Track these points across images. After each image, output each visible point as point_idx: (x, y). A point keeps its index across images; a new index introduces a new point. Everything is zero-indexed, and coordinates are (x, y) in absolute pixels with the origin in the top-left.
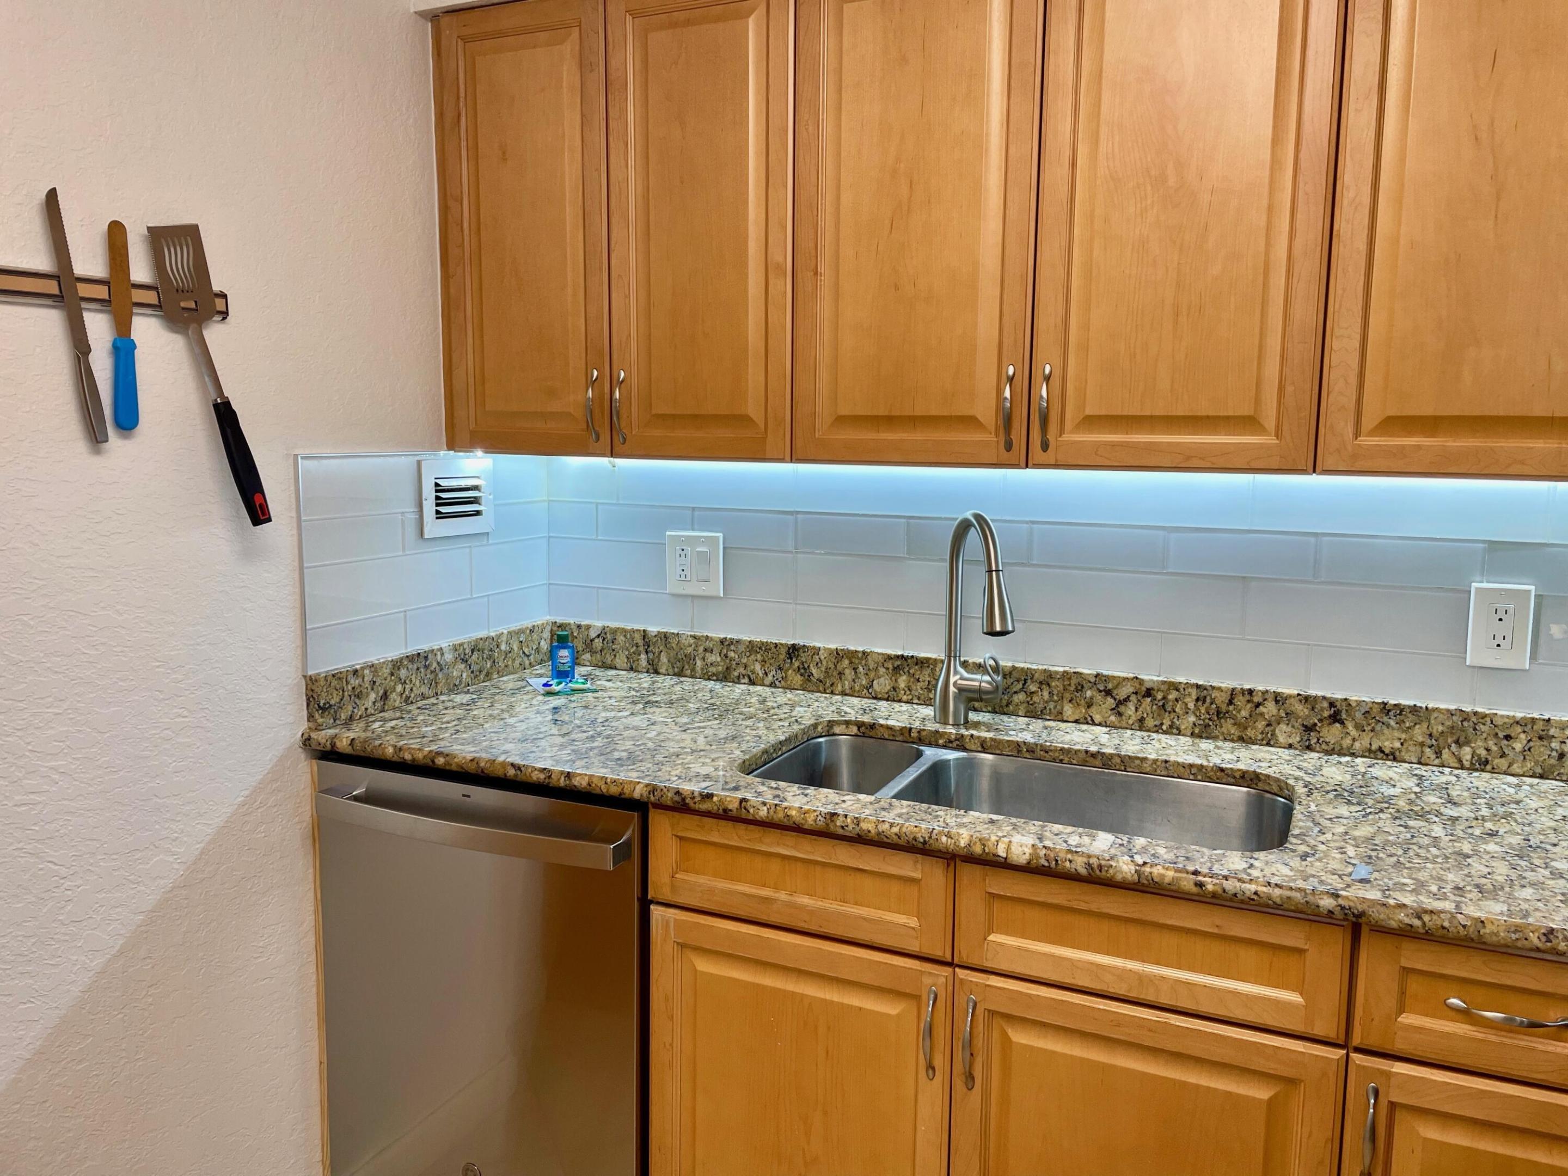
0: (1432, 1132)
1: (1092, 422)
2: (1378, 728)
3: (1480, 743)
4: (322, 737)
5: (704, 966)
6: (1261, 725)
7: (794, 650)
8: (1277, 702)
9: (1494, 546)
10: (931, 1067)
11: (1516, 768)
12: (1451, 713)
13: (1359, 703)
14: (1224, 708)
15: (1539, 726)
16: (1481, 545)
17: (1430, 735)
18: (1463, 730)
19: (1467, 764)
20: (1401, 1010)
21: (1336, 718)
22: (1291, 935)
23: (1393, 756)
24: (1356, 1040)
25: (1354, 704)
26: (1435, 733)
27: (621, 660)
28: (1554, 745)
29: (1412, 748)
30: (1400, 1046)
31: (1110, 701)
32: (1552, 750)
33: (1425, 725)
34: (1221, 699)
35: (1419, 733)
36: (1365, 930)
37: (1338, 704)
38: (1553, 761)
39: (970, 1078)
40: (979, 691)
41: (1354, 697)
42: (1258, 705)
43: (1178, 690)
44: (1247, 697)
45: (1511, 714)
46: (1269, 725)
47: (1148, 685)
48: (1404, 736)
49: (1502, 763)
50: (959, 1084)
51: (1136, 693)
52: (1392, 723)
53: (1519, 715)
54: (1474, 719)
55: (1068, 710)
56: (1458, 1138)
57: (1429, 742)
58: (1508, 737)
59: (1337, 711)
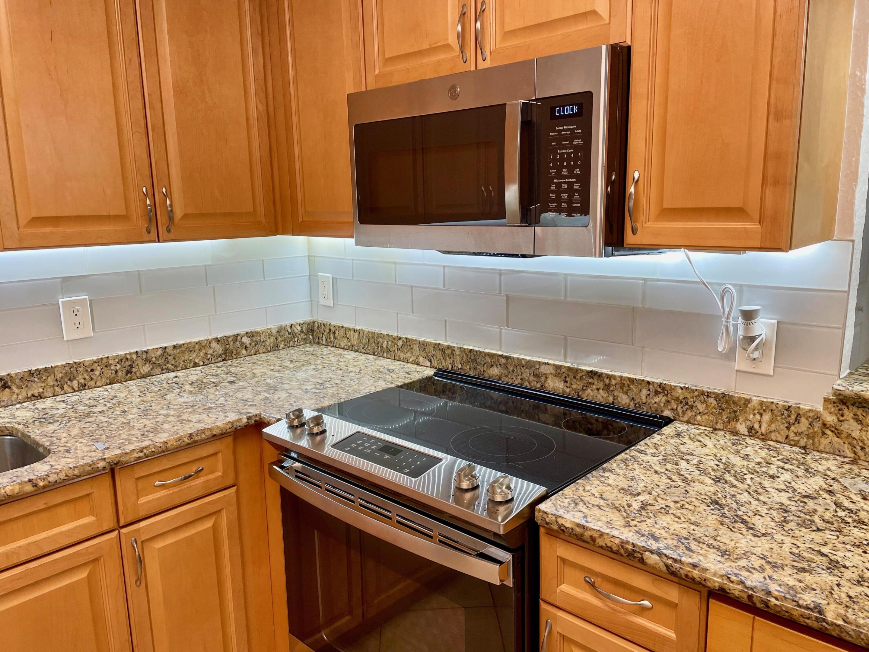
0: (159, 544)
2: (29, 384)
3: (80, 377)
9: (65, 279)
11: (99, 384)
13: (16, 374)
15: (105, 361)
16: (59, 280)
17: (56, 380)
18: (71, 373)
19: (76, 389)
20: (138, 498)
21: (4, 386)
22: (84, 489)
23: (40, 397)
24: (122, 523)
25: (14, 376)
26: (58, 378)
28: (113, 368)
29: (49, 390)
30: (142, 513)
32: (112, 370)
33: (53, 376)
35: (51, 381)
37: (5, 378)
38: (113, 375)
41: (13, 372)
45: (91, 359)
48: (43, 385)
49: (92, 383)
52: (36, 380)
53: (95, 358)
54: (75, 366)
56: (170, 540)
57: (56, 384)
58: (92, 370)
59: (6, 383)
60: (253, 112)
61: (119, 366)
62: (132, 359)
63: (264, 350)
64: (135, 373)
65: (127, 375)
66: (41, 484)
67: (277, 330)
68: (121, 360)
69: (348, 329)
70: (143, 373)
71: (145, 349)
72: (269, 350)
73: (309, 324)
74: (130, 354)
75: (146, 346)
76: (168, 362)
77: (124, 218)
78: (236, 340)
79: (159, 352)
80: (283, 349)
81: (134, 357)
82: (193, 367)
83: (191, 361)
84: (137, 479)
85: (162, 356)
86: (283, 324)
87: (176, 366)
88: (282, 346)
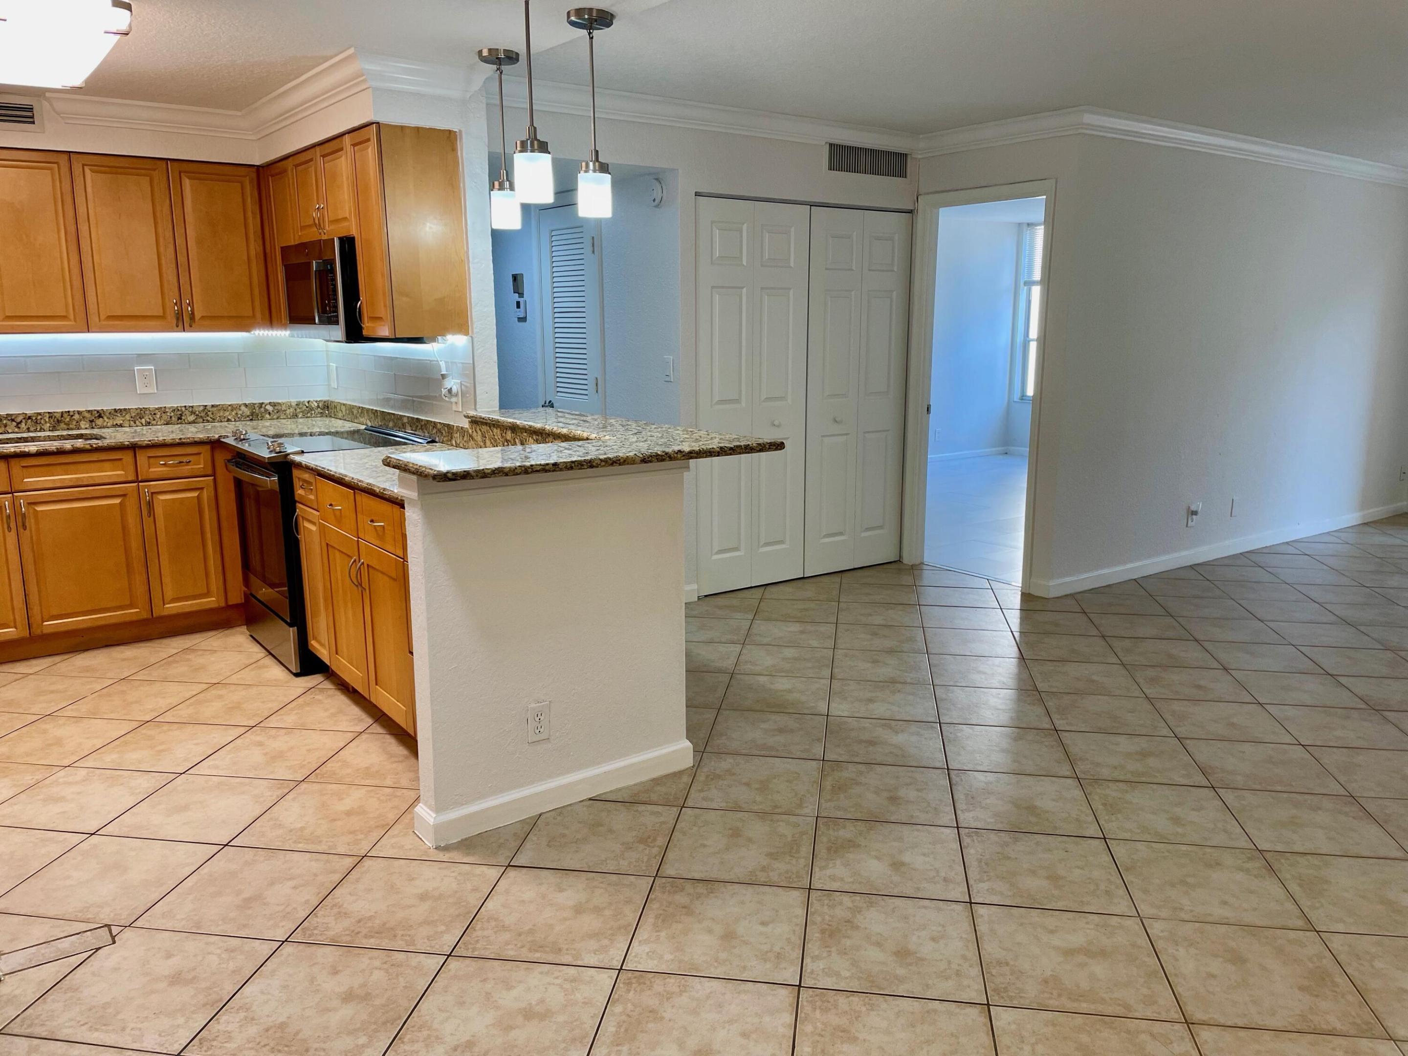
0: (162, 497)
2: (114, 417)
3: (147, 417)
6: (74, 423)
8: (79, 414)
9: (139, 355)
10: (10, 528)
11: (159, 423)
12: (136, 409)
13: (107, 410)
14: (60, 419)
15: (163, 409)
16: (136, 356)
17: (132, 417)
18: (141, 414)
19: (144, 424)
20: (149, 468)
21: (100, 416)
22: (118, 455)
23: (121, 426)
24: (140, 479)
28: (168, 414)
29: (127, 422)
30: (152, 476)
31: (14, 424)
33: (129, 414)
34: (58, 416)
35: (128, 417)
36: (137, 449)
37: (100, 411)
38: (169, 419)
39: (25, 528)
41: (105, 409)
42: (72, 416)
43: (41, 415)
44: (68, 414)
45: (154, 407)
46: (77, 422)
47: (29, 415)
48: (123, 419)
49: (154, 422)
50: (21, 530)
51: (24, 419)
52: (119, 415)
53: (157, 407)
54: (144, 410)
56: (170, 496)
58: (155, 414)
59: (100, 414)
60: (253, 253)
61: (172, 414)
62: (181, 410)
63: (285, 417)
64: (184, 420)
65: (178, 420)
66: (94, 446)
67: (296, 403)
68: (174, 410)
69: (341, 404)
70: (190, 421)
71: (191, 405)
72: (289, 417)
73: (325, 402)
74: (181, 407)
75: (193, 403)
76: (208, 416)
77: (162, 317)
78: (261, 407)
79: (202, 408)
80: (301, 418)
81: (183, 409)
82: (227, 421)
83: (225, 417)
84: (149, 457)
85: (203, 410)
86: (302, 400)
87: (214, 419)
88: (300, 416)
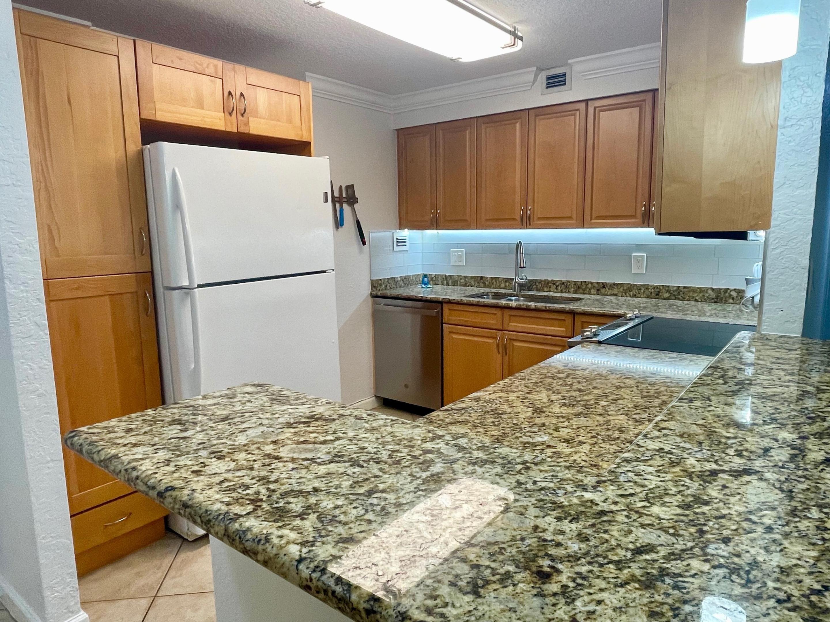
1: (539, 219)
2: (613, 289)
3: (634, 291)
4: (374, 293)
5: (455, 336)
6: (588, 290)
7: (482, 278)
8: (591, 284)
9: (637, 245)
10: (499, 352)
11: (642, 296)
12: (628, 284)
13: (609, 283)
14: (580, 286)
15: (646, 286)
16: (635, 245)
18: (630, 288)
19: (631, 296)
21: (604, 287)
22: (562, 317)
23: (616, 295)
26: (625, 289)
27: (440, 283)
28: (650, 290)
29: (620, 293)
31: (555, 286)
32: (649, 292)
33: (623, 287)
36: (575, 314)
38: (650, 294)
39: (506, 353)
40: (522, 284)
42: (587, 285)
43: (570, 282)
44: (585, 283)
45: (640, 284)
46: (590, 289)
47: (563, 282)
48: (618, 290)
50: (504, 355)
51: (560, 284)
52: (616, 287)
53: (642, 284)
54: (633, 285)
55: (545, 289)
57: (623, 291)
58: (640, 289)
59: (604, 285)
61: (653, 291)
64: (661, 296)
65: (656, 296)
70: (665, 297)
74: (660, 286)
75: (670, 284)
76: (679, 295)
77: (633, 216)
78: (726, 292)
79: (675, 288)
81: (662, 288)
82: (694, 301)
83: (693, 297)
85: (677, 290)
87: (684, 298)
